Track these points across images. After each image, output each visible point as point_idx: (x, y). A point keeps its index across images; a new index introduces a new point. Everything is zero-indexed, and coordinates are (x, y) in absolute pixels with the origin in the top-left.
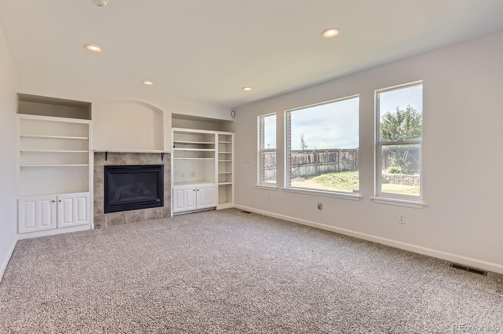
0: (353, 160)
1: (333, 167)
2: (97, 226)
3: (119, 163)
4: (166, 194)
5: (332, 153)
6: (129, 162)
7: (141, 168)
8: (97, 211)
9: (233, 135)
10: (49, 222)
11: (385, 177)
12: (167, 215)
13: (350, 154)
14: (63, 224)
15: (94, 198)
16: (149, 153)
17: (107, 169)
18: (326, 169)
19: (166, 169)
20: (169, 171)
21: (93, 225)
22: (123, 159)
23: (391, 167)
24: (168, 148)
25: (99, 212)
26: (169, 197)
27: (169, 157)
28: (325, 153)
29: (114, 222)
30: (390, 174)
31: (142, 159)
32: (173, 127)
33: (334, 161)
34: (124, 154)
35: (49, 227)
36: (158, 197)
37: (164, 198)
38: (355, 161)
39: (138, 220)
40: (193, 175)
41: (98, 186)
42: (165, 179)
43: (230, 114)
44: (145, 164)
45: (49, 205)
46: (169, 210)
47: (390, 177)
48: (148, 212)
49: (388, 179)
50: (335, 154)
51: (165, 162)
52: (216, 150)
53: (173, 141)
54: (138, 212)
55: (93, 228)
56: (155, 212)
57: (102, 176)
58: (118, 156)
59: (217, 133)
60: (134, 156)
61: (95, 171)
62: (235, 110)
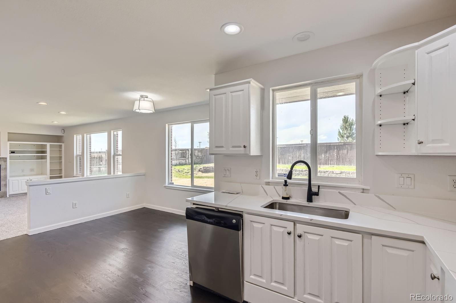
0: (201, 156)
1: (184, 162)
4: (3, 183)
5: (183, 151)
9: (63, 145)
12: (4, 196)
13: (199, 152)
18: (178, 163)
19: (2, 167)
20: (6, 168)
26: (5, 185)
27: (5, 160)
28: (176, 152)
32: (8, 141)
33: (184, 157)
37: (1, 186)
38: (203, 157)
40: (32, 170)
43: (61, 131)
46: (5, 192)
50: (185, 153)
51: (1, 163)
52: (48, 155)
53: (9, 150)
59: (48, 144)
62: (64, 129)
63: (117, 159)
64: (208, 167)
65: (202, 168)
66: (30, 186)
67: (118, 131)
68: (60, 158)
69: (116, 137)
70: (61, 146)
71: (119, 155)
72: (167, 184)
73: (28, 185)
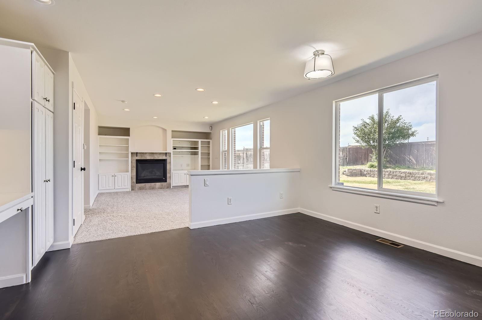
2: (132, 189)
3: (143, 158)
4: (168, 175)
6: (148, 158)
7: (155, 161)
8: (132, 182)
9: (211, 141)
10: (111, 186)
11: (363, 171)
12: (169, 187)
14: (117, 187)
15: (131, 175)
16: (159, 153)
17: (138, 161)
19: (168, 161)
20: (170, 163)
21: (131, 189)
22: (145, 156)
23: (371, 163)
24: (170, 150)
25: (133, 183)
26: (170, 177)
27: (170, 155)
29: (140, 189)
30: (369, 169)
31: (155, 156)
32: (172, 138)
34: (146, 153)
35: (111, 188)
36: (164, 177)
37: (167, 178)
39: (153, 188)
40: (188, 165)
41: (133, 169)
42: (167, 167)
43: (209, 128)
44: (156, 159)
45: (111, 177)
46: (170, 184)
47: (367, 171)
48: (158, 184)
49: (365, 173)
51: (168, 158)
52: (200, 151)
53: (172, 146)
54: (153, 184)
55: (130, 190)
56: (162, 185)
57: (135, 165)
58: (142, 154)
59: (200, 141)
60: (151, 154)
61: (131, 162)
62: (212, 126)
63: (263, 153)
64: (355, 170)
65: (347, 171)
66: (192, 175)
67: (264, 120)
68: (209, 154)
69: (262, 127)
70: (209, 142)
71: (266, 148)
72: (333, 185)
73: (190, 174)
